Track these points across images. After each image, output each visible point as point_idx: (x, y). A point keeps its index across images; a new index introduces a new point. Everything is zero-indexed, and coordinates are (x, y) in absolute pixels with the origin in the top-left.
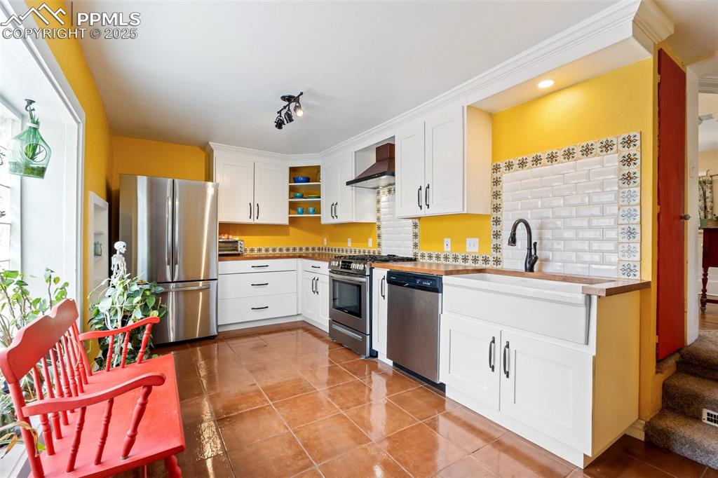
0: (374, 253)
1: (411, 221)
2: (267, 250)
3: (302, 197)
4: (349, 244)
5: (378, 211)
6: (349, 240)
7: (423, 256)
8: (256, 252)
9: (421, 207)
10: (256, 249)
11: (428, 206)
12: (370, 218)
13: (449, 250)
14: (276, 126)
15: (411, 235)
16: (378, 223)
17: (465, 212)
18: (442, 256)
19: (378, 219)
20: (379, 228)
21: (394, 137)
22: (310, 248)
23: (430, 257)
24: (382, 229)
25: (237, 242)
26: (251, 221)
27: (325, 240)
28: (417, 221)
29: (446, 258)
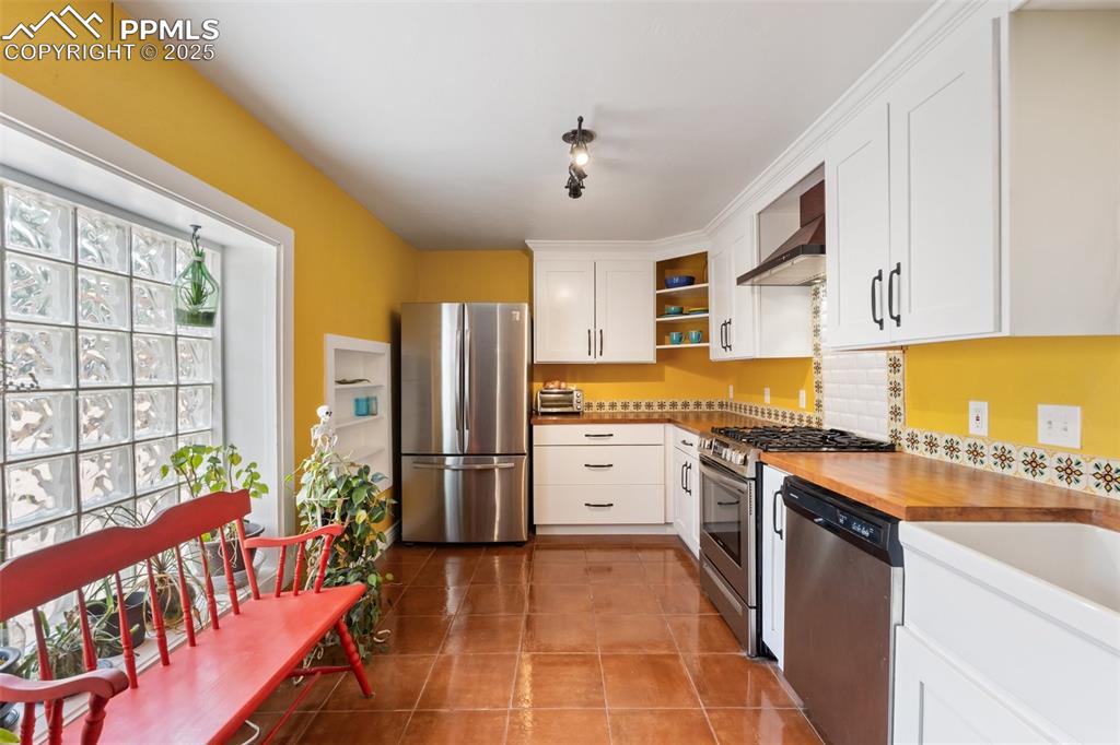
0: (809, 421)
1: (884, 353)
2: (625, 406)
3: (681, 313)
4: (768, 399)
5: (816, 331)
6: (767, 391)
7: (913, 440)
8: (607, 408)
9: (881, 323)
10: (607, 404)
11: (898, 319)
12: (796, 348)
13: (984, 432)
14: (570, 195)
15: (885, 389)
16: (816, 359)
17: (1006, 332)
18: (963, 446)
19: (817, 349)
20: (818, 368)
21: (823, 164)
22: (704, 403)
23: (932, 444)
24: (823, 371)
25: (572, 393)
26: (590, 359)
27: (731, 388)
28: (898, 354)
29: (975, 453)
